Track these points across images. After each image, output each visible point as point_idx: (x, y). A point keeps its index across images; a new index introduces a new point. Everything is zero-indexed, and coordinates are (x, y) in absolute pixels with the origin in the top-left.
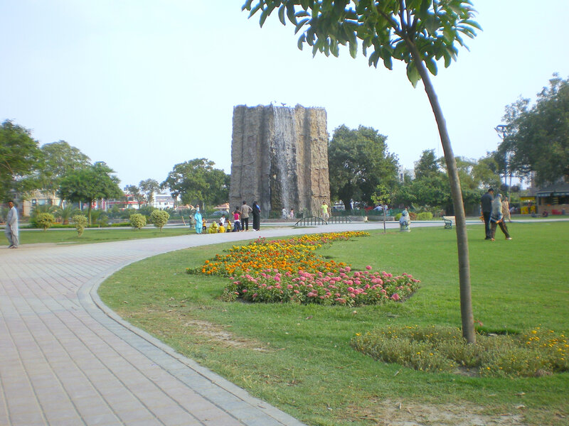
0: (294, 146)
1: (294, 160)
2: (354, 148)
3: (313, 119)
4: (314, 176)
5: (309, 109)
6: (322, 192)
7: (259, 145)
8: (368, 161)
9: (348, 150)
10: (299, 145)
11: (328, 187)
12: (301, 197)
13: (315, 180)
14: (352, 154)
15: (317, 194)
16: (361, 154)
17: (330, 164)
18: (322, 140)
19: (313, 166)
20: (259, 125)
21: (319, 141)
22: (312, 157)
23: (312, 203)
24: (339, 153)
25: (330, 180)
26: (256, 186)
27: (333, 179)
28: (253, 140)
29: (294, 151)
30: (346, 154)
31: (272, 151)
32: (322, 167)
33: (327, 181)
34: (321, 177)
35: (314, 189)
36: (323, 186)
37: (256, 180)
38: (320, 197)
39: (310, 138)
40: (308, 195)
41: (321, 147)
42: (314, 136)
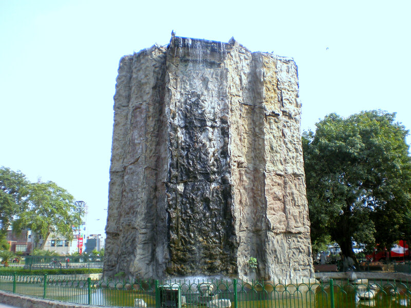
0: (224, 121)
1: (225, 153)
2: (355, 135)
3: (268, 74)
4: (272, 187)
5: (260, 54)
6: (292, 223)
7: (151, 123)
8: (386, 160)
9: (345, 139)
10: (238, 122)
11: (305, 213)
12: (241, 234)
13: (276, 198)
14: (353, 146)
15: (282, 227)
16: (370, 145)
17: (308, 168)
18: (290, 117)
19: (269, 166)
20: (152, 82)
21: (281, 117)
22: (267, 148)
23: (269, 248)
24: (327, 146)
25: (309, 199)
26: (142, 209)
27: (315, 199)
28: (141, 113)
29: (225, 133)
30: (340, 147)
31: (176, 131)
32: (290, 171)
33: (303, 200)
34: (288, 191)
35: (274, 218)
36: (295, 211)
37: (143, 196)
38: (288, 233)
39: (262, 109)
40: (260, 230)
41: (286, 130)
42: (270, 107)
